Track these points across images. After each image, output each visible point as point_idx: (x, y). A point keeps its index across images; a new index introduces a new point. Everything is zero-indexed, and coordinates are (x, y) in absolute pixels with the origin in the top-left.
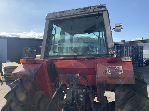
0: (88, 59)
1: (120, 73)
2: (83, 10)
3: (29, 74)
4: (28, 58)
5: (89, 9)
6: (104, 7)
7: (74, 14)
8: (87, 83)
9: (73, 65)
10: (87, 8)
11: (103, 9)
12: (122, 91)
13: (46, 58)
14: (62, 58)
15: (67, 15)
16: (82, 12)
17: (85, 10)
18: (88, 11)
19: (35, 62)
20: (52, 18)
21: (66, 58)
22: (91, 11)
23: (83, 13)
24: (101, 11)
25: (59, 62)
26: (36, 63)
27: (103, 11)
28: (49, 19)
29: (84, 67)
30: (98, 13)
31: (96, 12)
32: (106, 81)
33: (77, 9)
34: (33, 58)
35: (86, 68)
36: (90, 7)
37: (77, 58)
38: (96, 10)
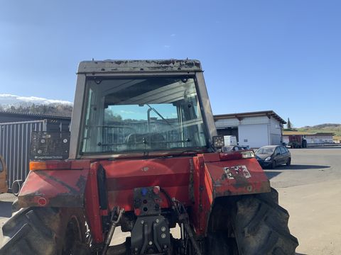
0: (174, 156)
1: (247, 177)
2: (159, 65)
3: (70, 194)
4: (48, 157)
5: (171, 65)
6: (198, 65)
7: (142, 69)
8: (177, 203)
9: (146, 169)
10: (167, 62)
11: (195, 68)
12: (248, 207)
13: (79, 156)
14: (117, 156)
15: (127, 69)
16: (159, 68)
17: (163, 65)
18: (169, 69)
19: (71, 166)
20: (94, 73)
21: (126, 155)
22: (176, 69)
23: (160, 70)
24: (192, 71)
25: (113, 165)
26: (72, 168)
27: (195, 71)
28: (85, 73)
29: (169, 171)
30: (187, 74)
31: (184, 71)
32: (229, 191)
33: (147, 61)
34: (61, 157)
35: (173, 173)
36: (173, 62)
37: (150, 154)
38: (183, 69)
